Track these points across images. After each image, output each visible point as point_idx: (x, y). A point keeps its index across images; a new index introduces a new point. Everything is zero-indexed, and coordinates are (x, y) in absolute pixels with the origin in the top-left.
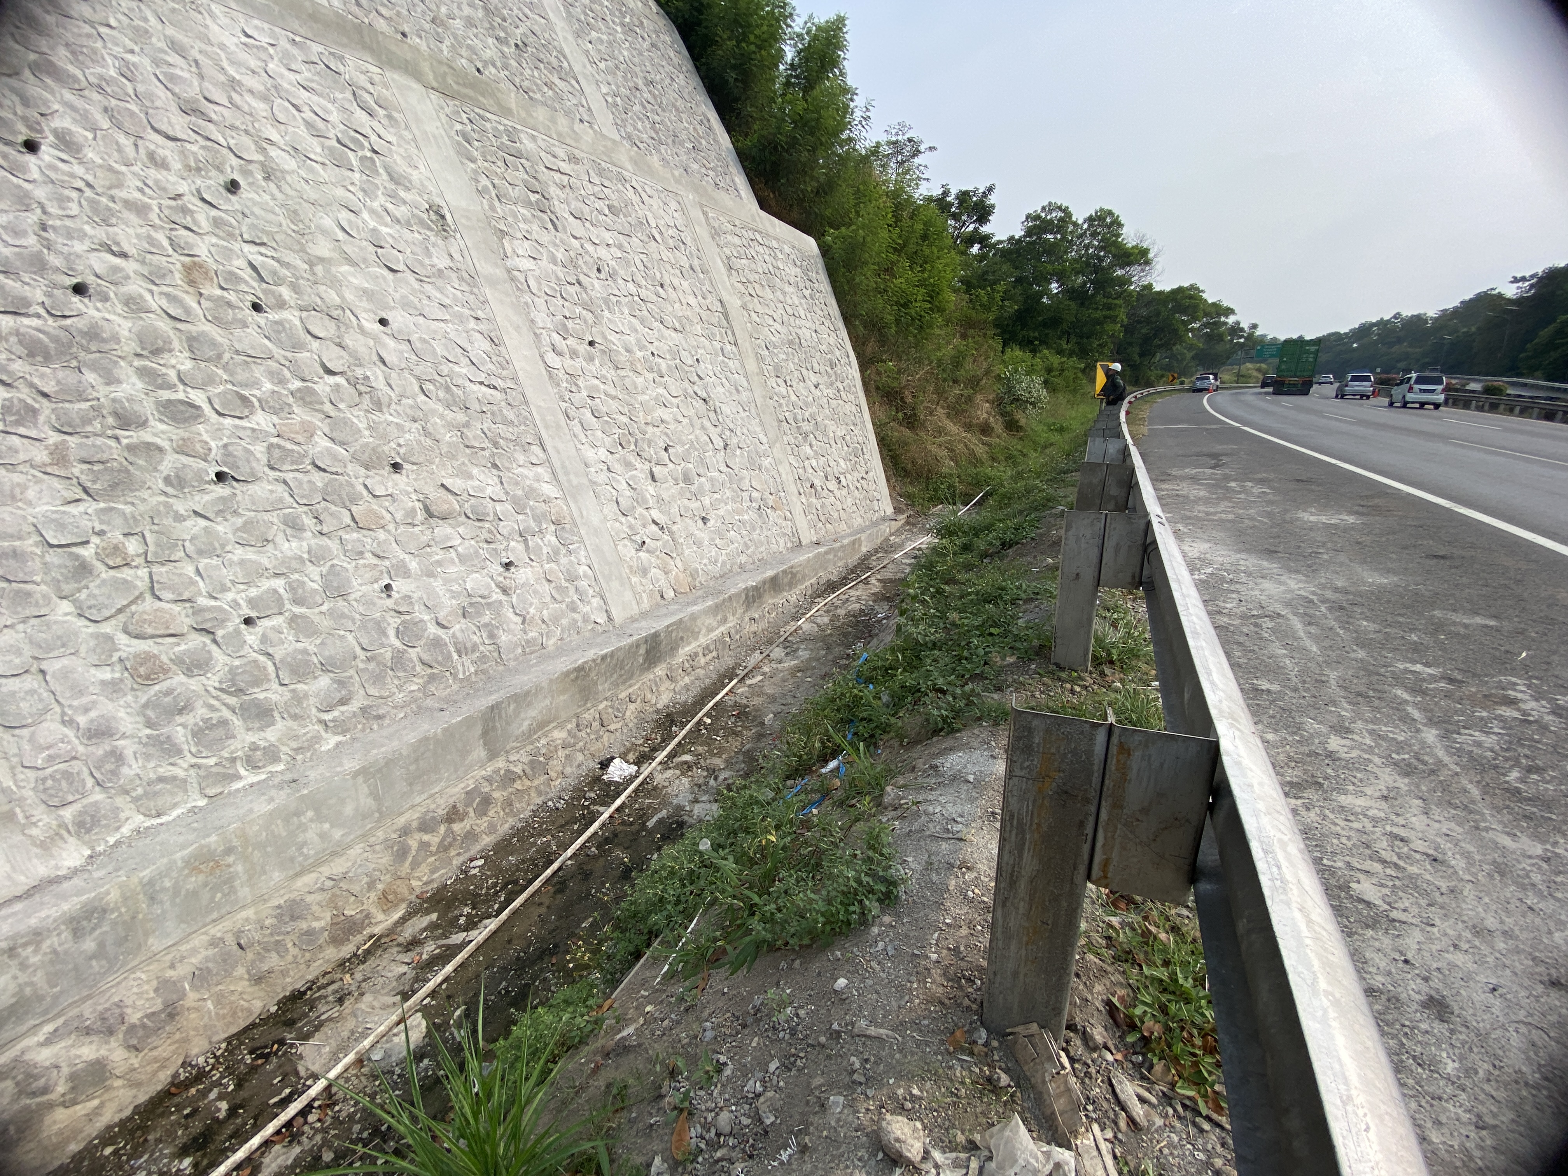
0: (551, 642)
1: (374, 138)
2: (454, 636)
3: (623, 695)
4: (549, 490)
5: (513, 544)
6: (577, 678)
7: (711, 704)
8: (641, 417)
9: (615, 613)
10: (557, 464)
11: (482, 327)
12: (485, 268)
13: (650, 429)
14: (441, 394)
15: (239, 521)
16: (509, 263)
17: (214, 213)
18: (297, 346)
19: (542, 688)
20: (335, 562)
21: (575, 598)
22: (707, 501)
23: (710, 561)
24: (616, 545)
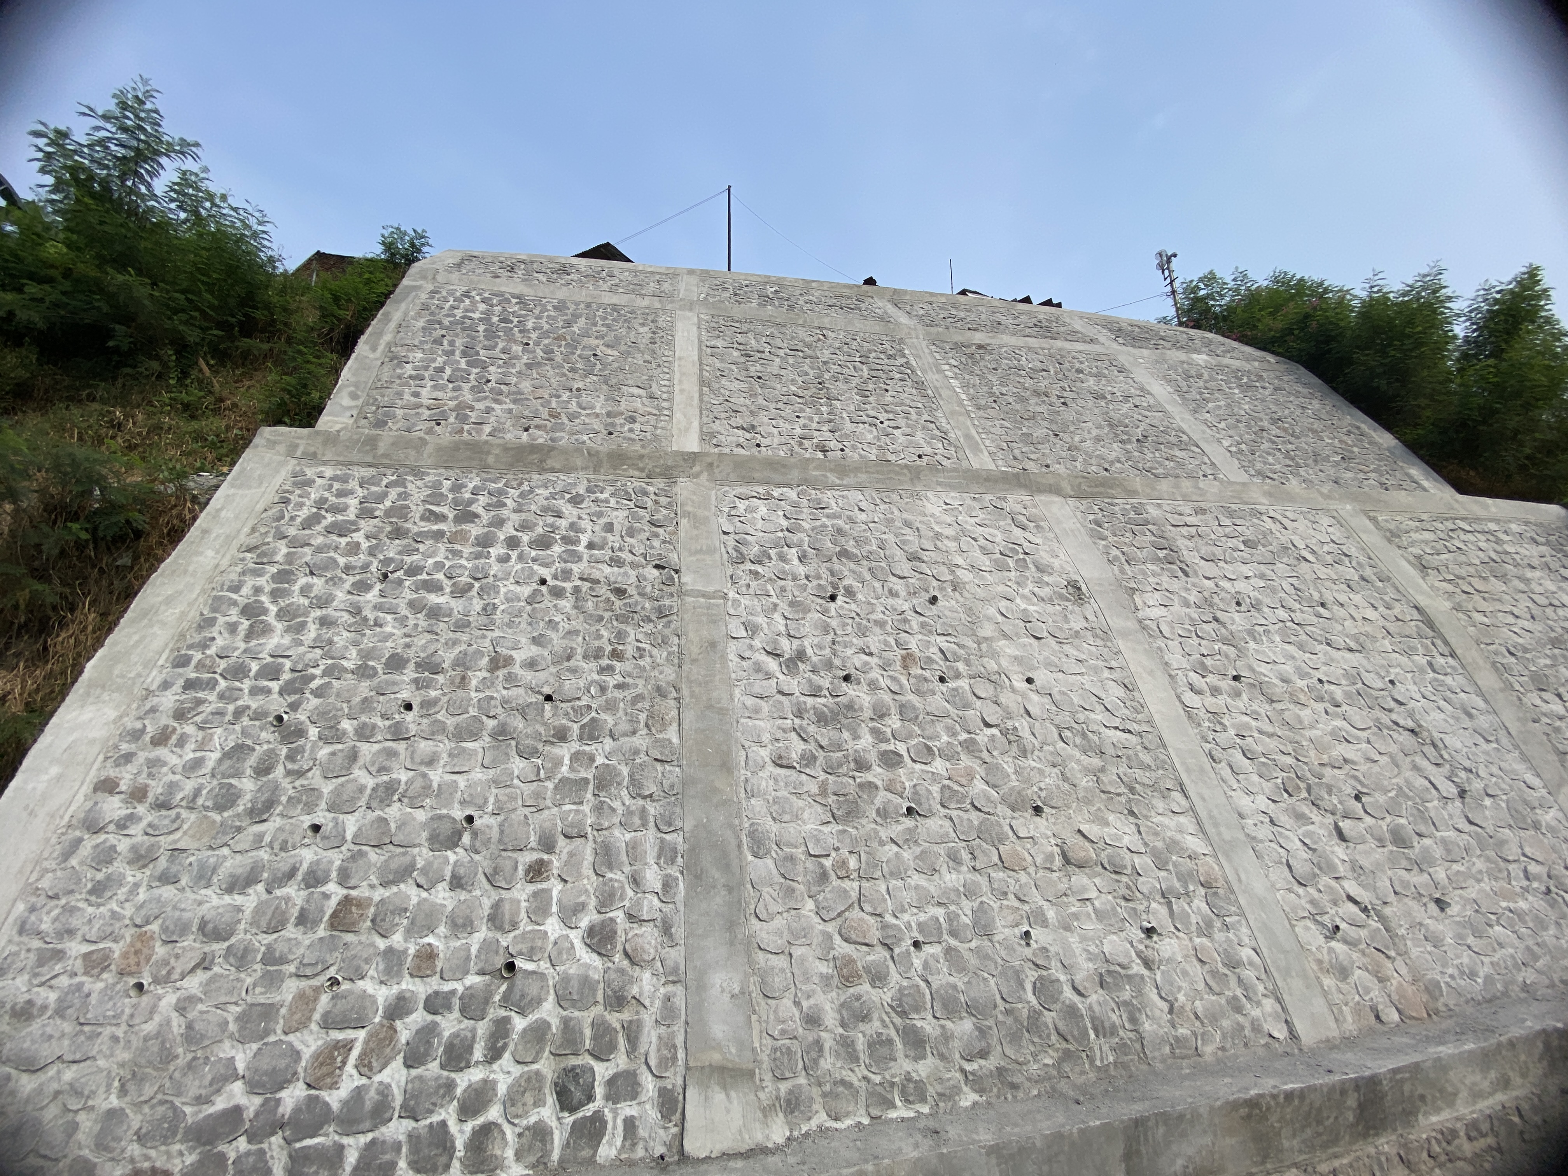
0: (1208, 1049)
1: (1026, 544)
2: (1090, 1008)
4: (1195, 844)
5: (1154, 905)
6: (1249, 1116)
8: (1312, 756)
9: (1300, 1027)
10: (1203, 814)
11: (1115, 675)
12: (1118, 622)
13: (1328, 771)
14: (1078, 740)
15: (918, 850)
16: (1140, 614)
17: (921, 619)
18: (966, 706)
19: (1200, 1116)
20: (984, 899)
21: (1239, 992)
22: (1440, 875)
23: (1462, 973)
24: (1293, 926)
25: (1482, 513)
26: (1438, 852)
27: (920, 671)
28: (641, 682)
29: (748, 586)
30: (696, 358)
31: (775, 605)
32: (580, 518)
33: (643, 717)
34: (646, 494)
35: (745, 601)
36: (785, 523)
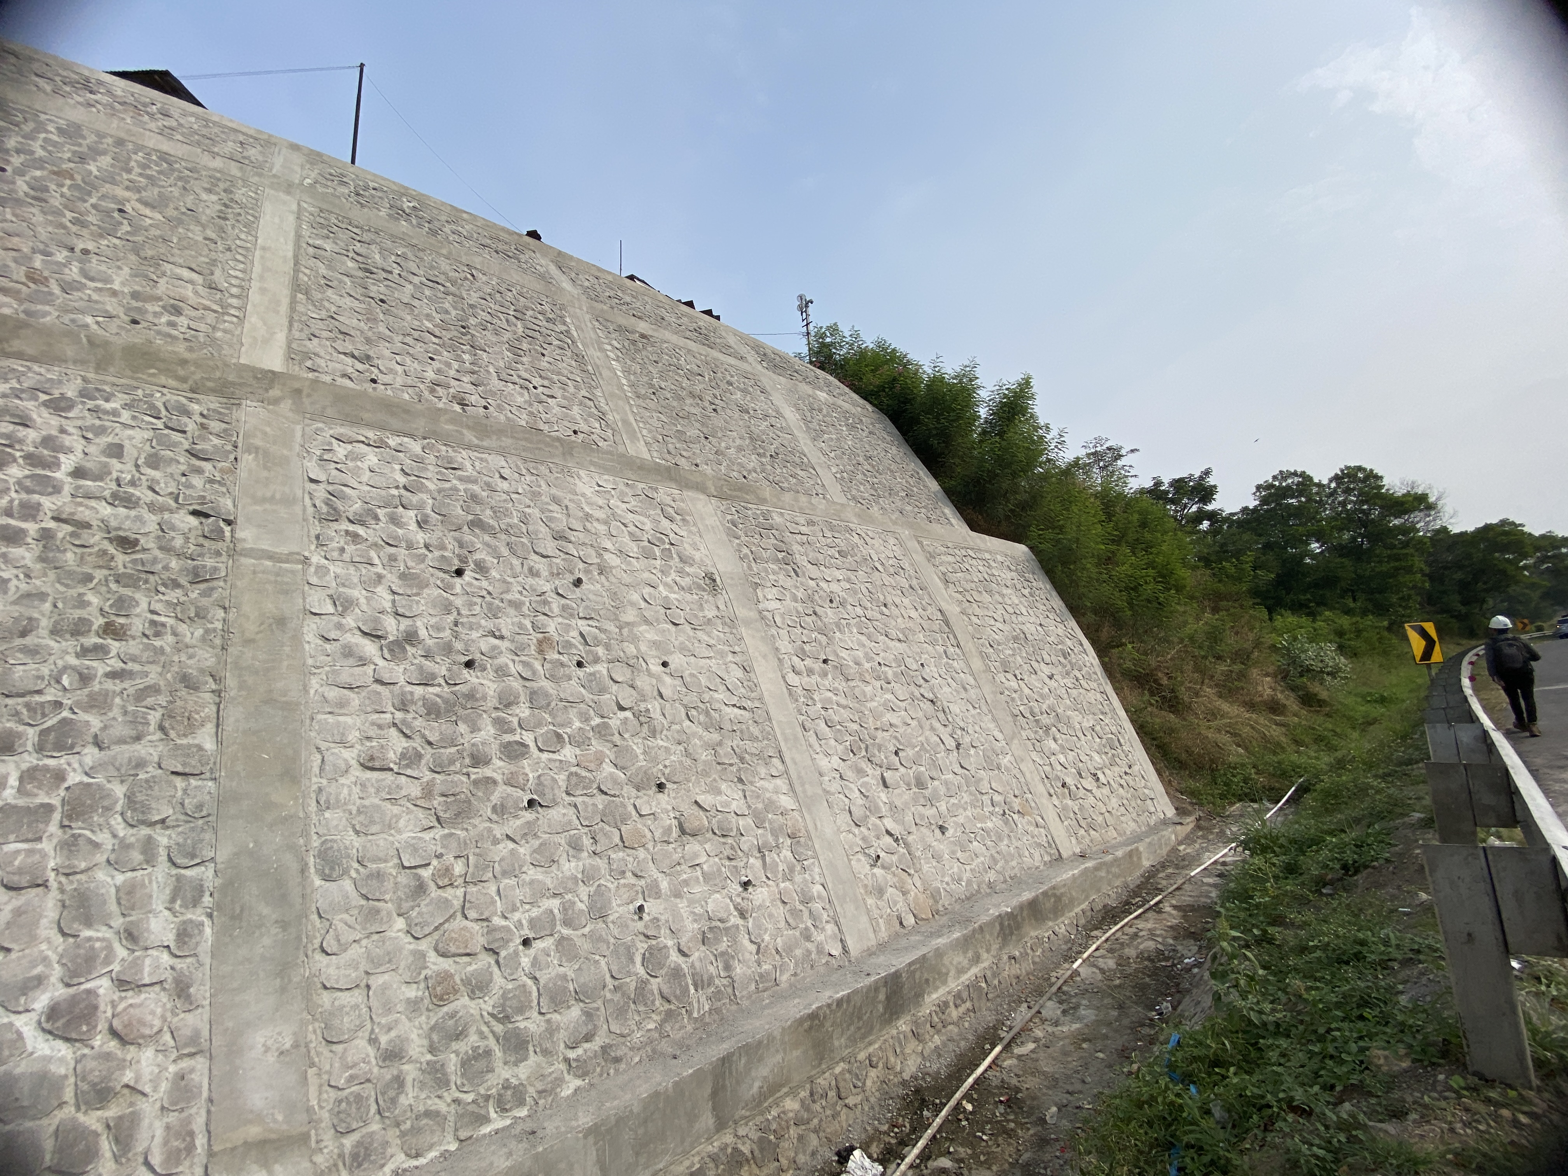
0: (785, 978)
1: (672, 535)
2: (693, 965)
3: (862, 1056)
4: (786, 802)
6: (811, 1028)
7: (971, 1080)
8: (871, 723)
9: (850, 943)
10: (794, 776)
11: (737, 659)
12: (742, 612)
13: (880, 734)
14: (702, 718)
15: (536, 843)
16: (761, 606)
17: (563, 601)
18: (602, 690)
19: (774, 1038)
20: (602, 882)
21: (809, 923)
22: (943, 807)
23: (953, 879)
24: (850, 860)
25: (982, 546)
26: (942, 790)
27: (557, 656)
28: (154, 671)
29: (342, 550)
30: (290, 254)
31: (380, 577)
32: (63, 431)
33: (154, 717)
34: (188, 414)
35: (335, 569)
36: (402, 480)
